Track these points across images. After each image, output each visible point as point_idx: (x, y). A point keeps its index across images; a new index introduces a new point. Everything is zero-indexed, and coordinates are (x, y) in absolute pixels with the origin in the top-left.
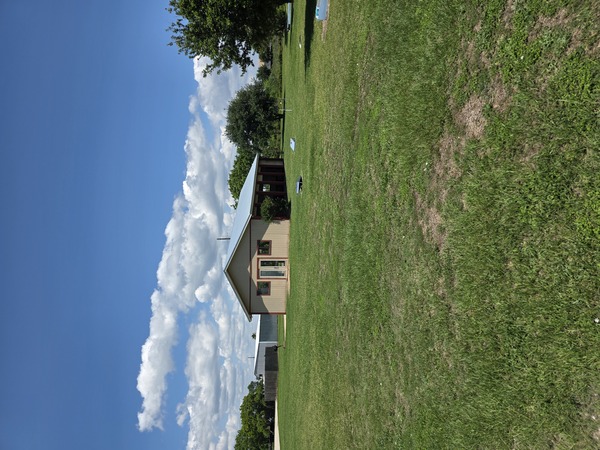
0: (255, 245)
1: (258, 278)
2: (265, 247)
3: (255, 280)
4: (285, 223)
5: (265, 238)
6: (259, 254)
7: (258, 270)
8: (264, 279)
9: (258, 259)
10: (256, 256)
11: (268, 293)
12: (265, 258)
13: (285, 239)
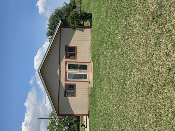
0: (63, 50)
1: (66, 80)
2: (71, 51)
3: (63, 83)
4: (87, 31)
5: (71, 44)
7: (66, 72)
8: (71, 81)
9: (66, 62)
10: (64, 60)
11: (73, 95)
12: (71, 61)
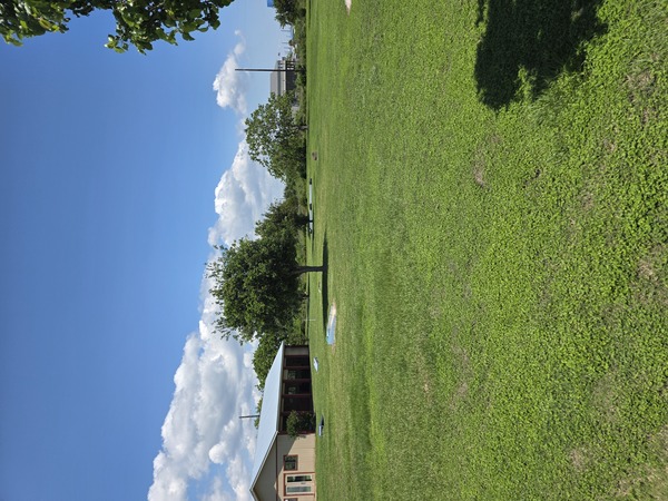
0: (281, 460)
1: (285, 495)
2: (291, 462)
4: (311, 437)
5: (291, 453)
6: (285, 469)
7: (285, 486)
8: (291, 495)
9: (285, 475)
10: (282, 472)
12: (291, 473)
13: (312, 453)
